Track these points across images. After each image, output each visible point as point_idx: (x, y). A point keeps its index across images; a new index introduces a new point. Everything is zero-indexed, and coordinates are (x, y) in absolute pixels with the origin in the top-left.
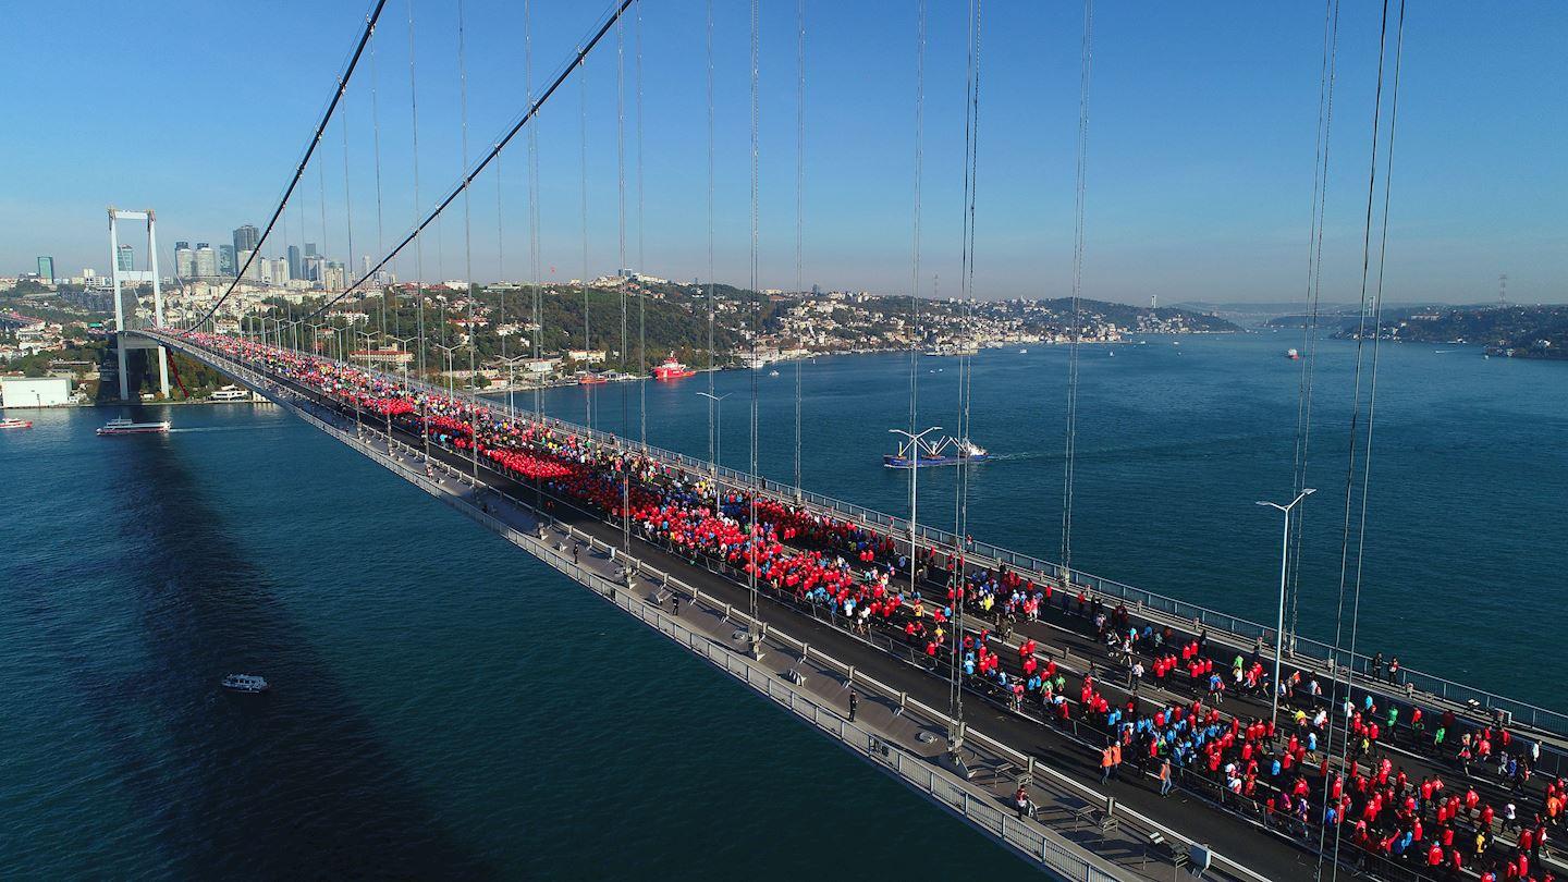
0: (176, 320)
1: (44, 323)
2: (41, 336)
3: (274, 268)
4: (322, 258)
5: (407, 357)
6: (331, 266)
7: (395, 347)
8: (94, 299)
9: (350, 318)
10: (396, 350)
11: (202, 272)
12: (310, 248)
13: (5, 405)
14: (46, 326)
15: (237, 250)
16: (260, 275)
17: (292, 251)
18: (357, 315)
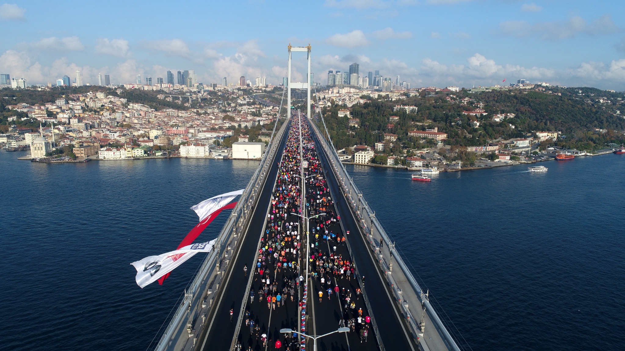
0: (322, 106)
1: (272, 107)
2: (270, 112)
3: (363, 81)
4: (382, 76)
5: (444, 136)
6: (386, 79)
7: (436, 130)
8: (298, 94)
9: (408, 109)
10: (436, 131)
11: (337, 83)
12: (377, 73)
13: (234, 157)
14: (273, 108)
15: (350, 74)
16: (358, 84)
17: (370, 74)
18: (411, 108)
